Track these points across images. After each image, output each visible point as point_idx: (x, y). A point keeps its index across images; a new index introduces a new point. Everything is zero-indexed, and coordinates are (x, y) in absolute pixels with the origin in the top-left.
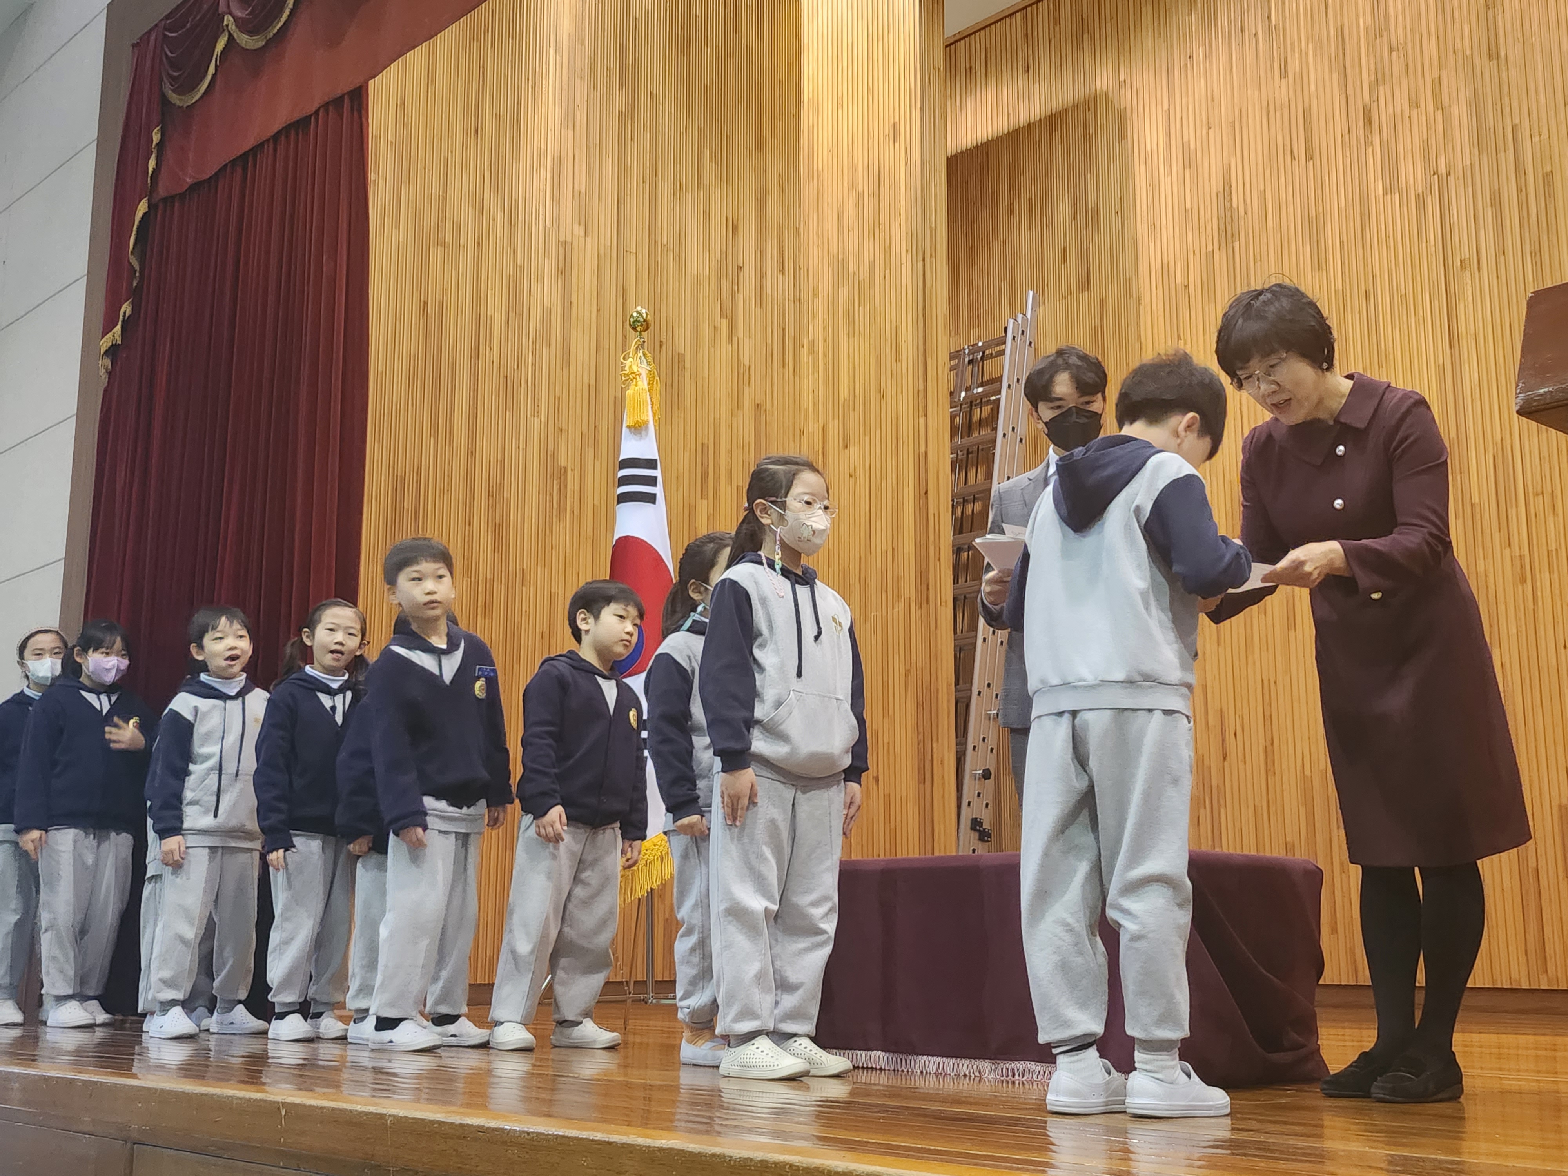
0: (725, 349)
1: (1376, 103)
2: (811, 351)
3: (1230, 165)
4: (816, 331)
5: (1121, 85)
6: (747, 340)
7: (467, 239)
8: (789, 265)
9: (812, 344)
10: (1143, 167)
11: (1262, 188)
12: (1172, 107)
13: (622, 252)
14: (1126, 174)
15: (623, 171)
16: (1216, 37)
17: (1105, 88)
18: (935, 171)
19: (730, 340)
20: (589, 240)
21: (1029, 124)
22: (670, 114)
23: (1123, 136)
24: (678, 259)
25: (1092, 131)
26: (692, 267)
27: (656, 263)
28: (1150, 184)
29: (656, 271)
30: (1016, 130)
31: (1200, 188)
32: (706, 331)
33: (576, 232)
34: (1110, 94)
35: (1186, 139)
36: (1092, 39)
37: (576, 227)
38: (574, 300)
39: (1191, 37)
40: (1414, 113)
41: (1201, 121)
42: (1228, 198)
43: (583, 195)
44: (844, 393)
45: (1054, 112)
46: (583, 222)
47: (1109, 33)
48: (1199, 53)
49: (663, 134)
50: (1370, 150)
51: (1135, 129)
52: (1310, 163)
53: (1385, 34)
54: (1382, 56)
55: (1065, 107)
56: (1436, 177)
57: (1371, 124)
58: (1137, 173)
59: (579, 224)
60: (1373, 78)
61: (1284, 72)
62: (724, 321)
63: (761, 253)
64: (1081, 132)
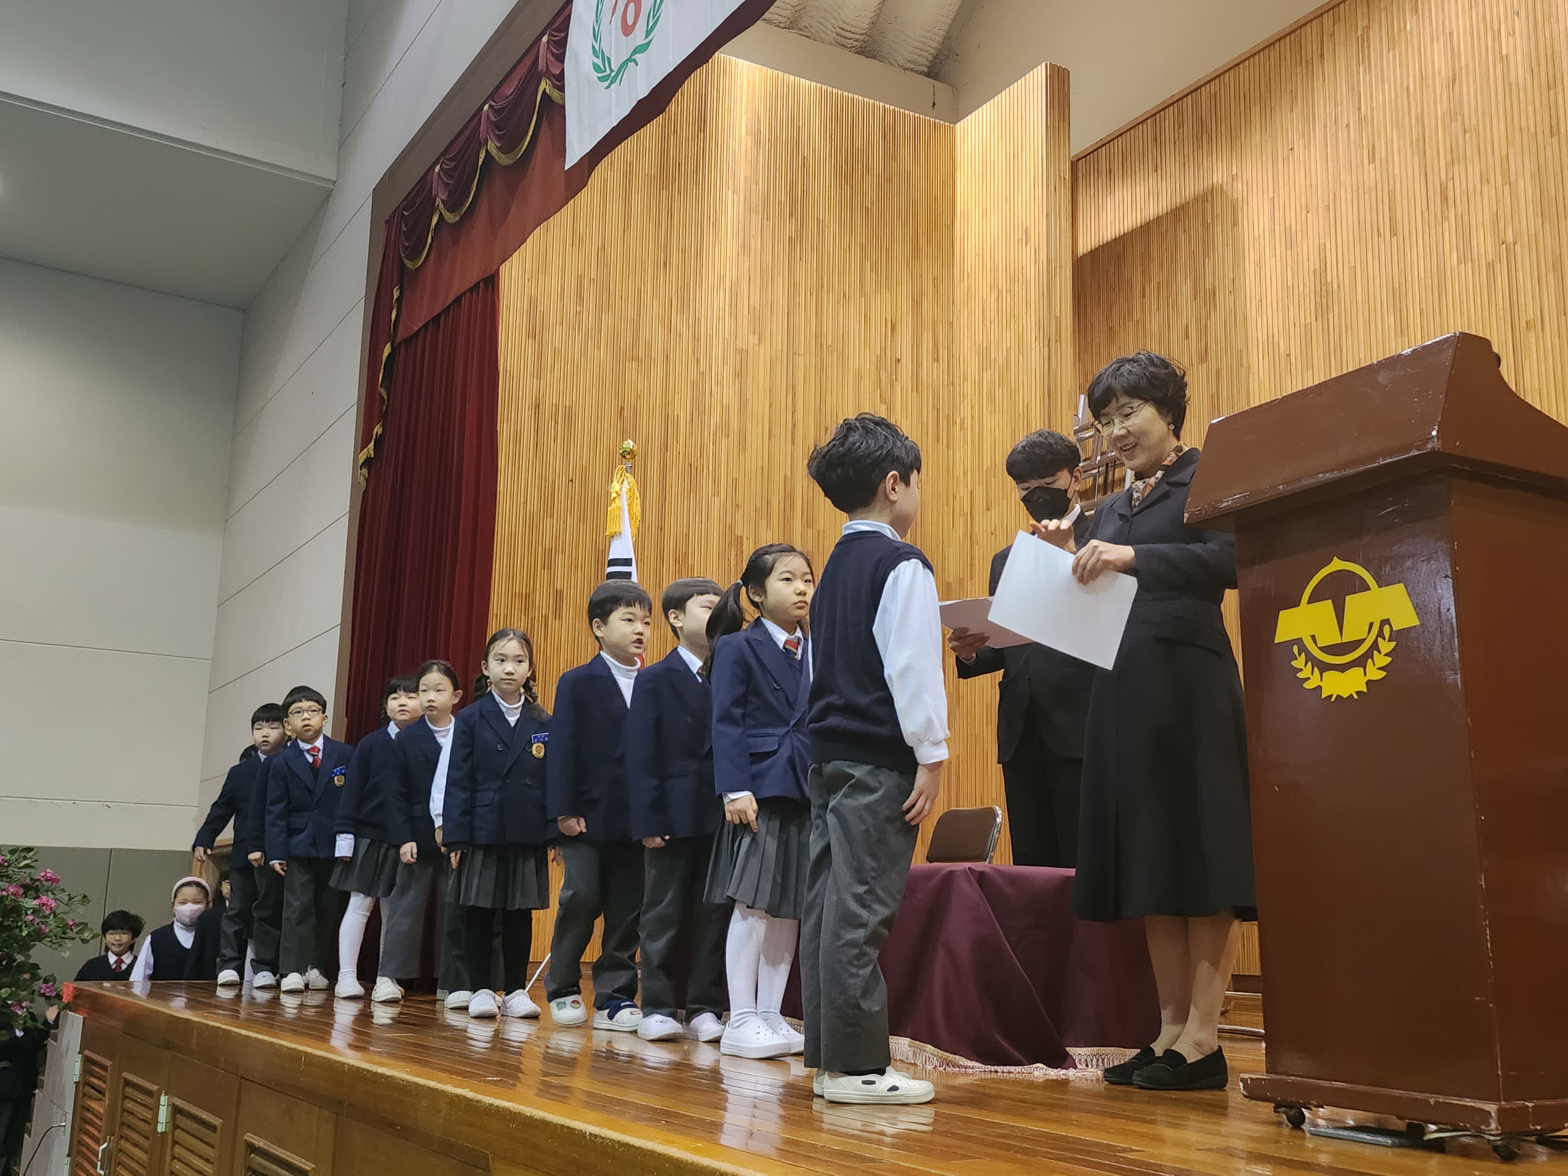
1: (1452, 181)
2: (964, 428)
4: (965, 410)
5: (1234, 178)
7: (657, 353)
8: (943, 354)
9: (963, 421)
10: (1252, 251)
11: (1353, 263)
12: (1276, 195)
13: (792, 354)
14: (1238, 256)
16: (1314, 130)
17: (1220, 182)
18: (1061, 267)
20: (762, 346)
21: (1158, 217)
23: (1235, 224)
24: (842, 357)
25: (1209, 221)
26: (854, 363)
27: (822, 362)
28: (1258, 265)
30: (1147, 223)
31: (1300, 266)
33: (751, 341)
34: (1225, 186)
35: (1287, 222)
36: (1210, 141)
37: (751, 337)
38: (749, 398)
39: (1292, 130)
40: (1485, 188)
41: (1301, 206)
42: (1323, 276)
43: (757, 310)
44: (987, 462)
45: (1178, 206)
46: (757, 333)
47: (1223, 132)
48: (1299, 146)
49: (829, 252)
50: (1446, 224)
51: (1245, 217)
52: (1394, 239)
53: (1459, 117)
54: (1457, 138)
55: (1187, 200)
56: (1504, 245)
57: (1447, 199)
58: (1247, 256)
59: (754, 334)
60: (1449, 158)
61: (1372, 159)
62: (884, 407)
63: (917, 346)
64: (1200, 222)
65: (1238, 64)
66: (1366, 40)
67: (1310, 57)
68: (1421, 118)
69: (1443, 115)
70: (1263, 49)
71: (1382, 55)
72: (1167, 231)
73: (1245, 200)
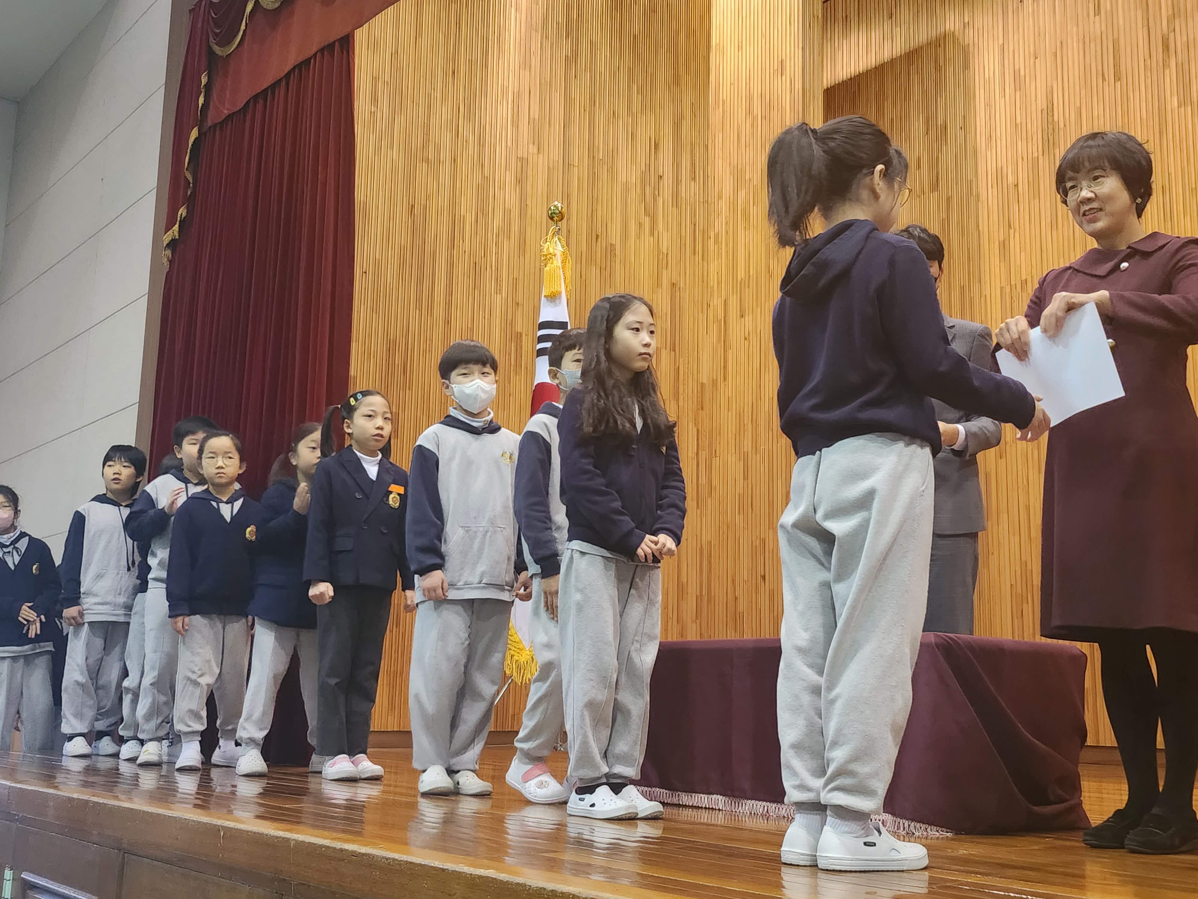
0: (648, 240)
1: (1173, 33)
2: (716, 241)
3: (1052, 87)
4: (719, 226)
5: (965, 26)
6: (665, 234)
7: (446, 155)
8: (699, 174)
9: (717, 236)
10: (982, 91)
11: (1078, 106)
12: (1006, 40)
13: (567, 165)
14: (969, 96)
15: (568, 101)
17: (952, 29)
18: (814, 97)
19: (652, 234)
20: (541, 156)
21: (892, 60)
22: (606, 56)
23: (966, 66)
24: (612, 170)
25: (942, 63)
26: (622, 176)
27: (594, 173)
28: (988, 105)
29: (594, 178)
30: (882, 65)
31: (1028, 106)
32: (633, 227)
33: (531, 150)
34: (957, 33)
35: (1017, 67)
37: (531, 146)
38: (529, 203)
41: (1029, 52)
42: (1050, 114)
43: (536, 122)
44: (741, 274)
45: (911, 49)
46: (536, 143)
49: (600, 73)
50: (1167, 72)
51: (976, 61)
52: (1118, 84)
55: (921, 45)
57: (1168, 50)
58: (977, 96)
59: (534, 144)
60: (1171, 13)
61: (1097, 11)
62: (647, 219)
63: (677, 165)
64: (933, 64)
72: (900, 73)
73: (976, 46)
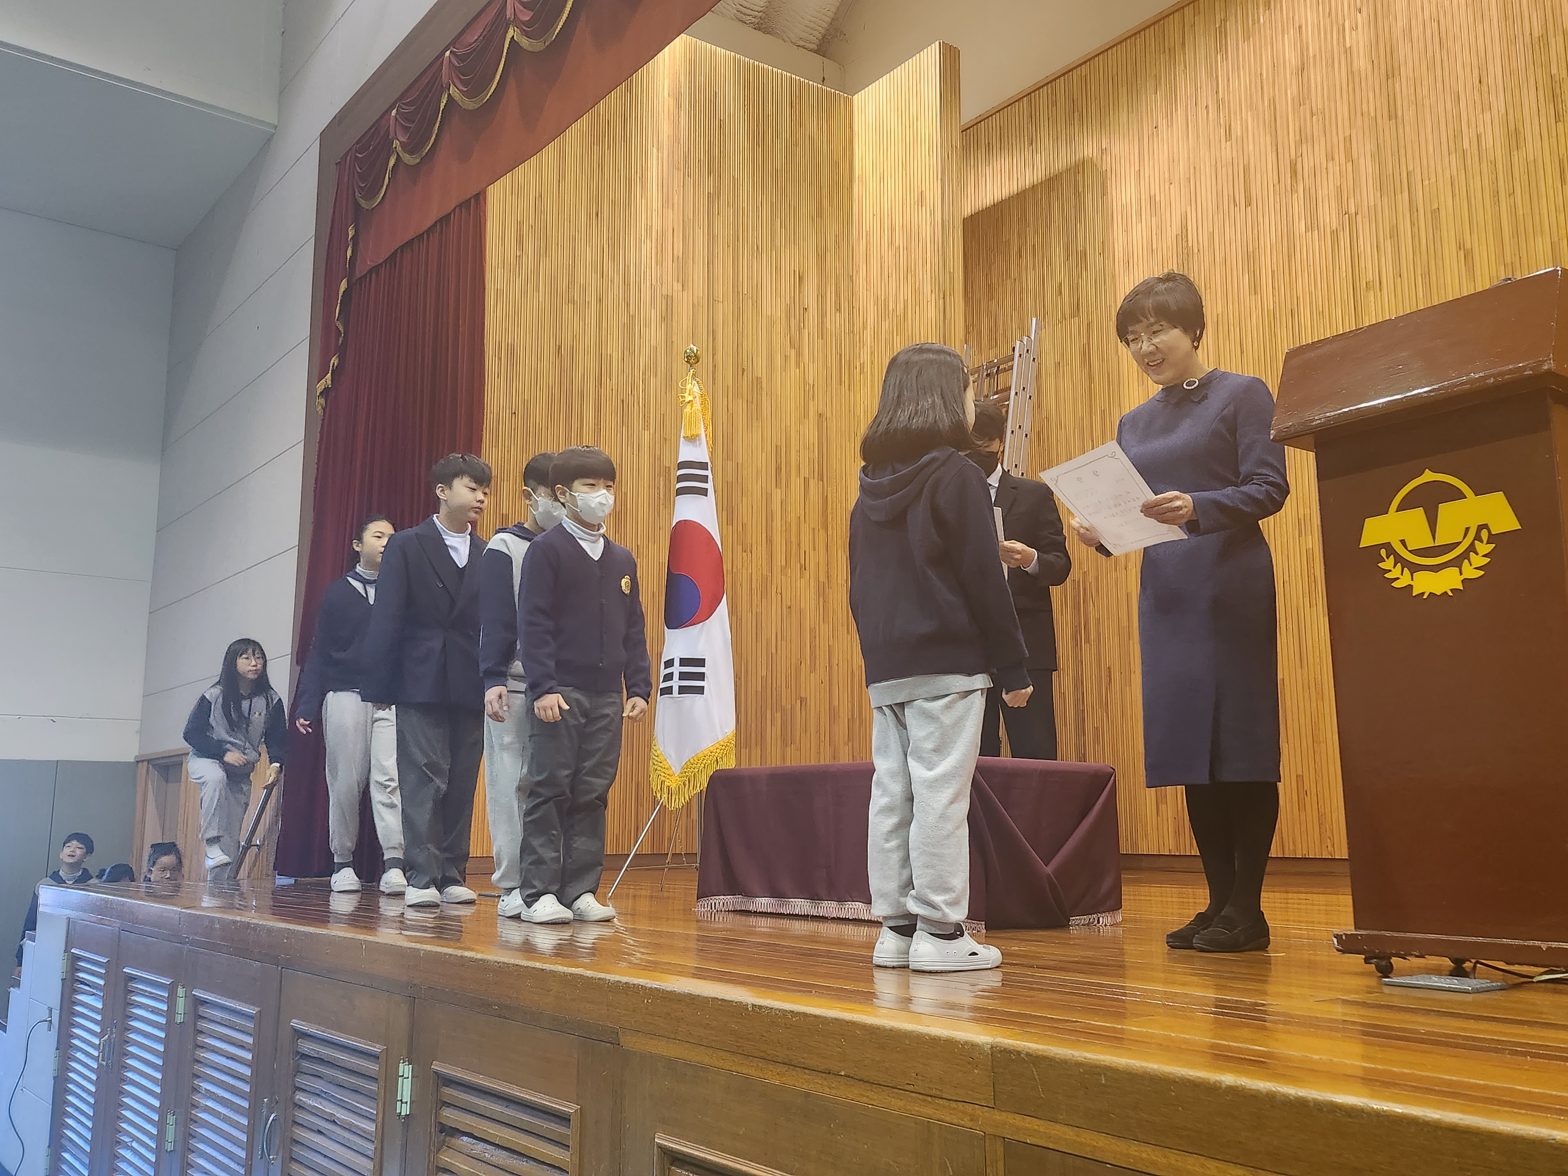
0: (794, 372)
1: (1300, 158)
3: (1186, 213)
5: (1103, 152)
6: (811, 365)
8: (844, 305)
9: (862, 366)
11: (1212, 230)
12: (1142, 168)
13: (712, 300)
14: (1107, 223)
15: (711, 237)
16: (1176, 110)
17: (1091, 156)
18: (953, 227)
19: (798, 365)
20: (685, 293)
21: (1032, 186)
22: (748, 192)
23: (1105, 192)
24: (756, 303)
25: (1081, 189)
26: (766, 309)
27: (739, 308)
28: (1125, 232)
31: (1164, 231)
32: (778, 359)
33: (675, 287)
34: (1095, 159)
35: (1152, 194)
36: (1081, 115)
37: (675, 284)
38: (674, 339)
39: (1157, 111)
40: (1330, 164)
41: (1165, 178)
42: (1185, 239)
45: (1052, 176)
46: (681, 280)
47: (1093, 111)
48: (1163, 124)
50: (1295, 196)
51: (1114, 187)
52: (1249, 208)
53: (1307, 102)
54: (1305, 120)
55: (1060, 171)
56: (1347, 215)
57: (1296, 175)
58: (1115, 222)
59: (678, 281)
60: (1298, 138)
61: (1229, 136)
62: (793, 352)
63: (821, 297)
64: (1072, 191)
65: (1107, 50)
66: (1223, 30)
67: (1172, 45)
68: (1273, 102)
69: (1293, 99)
70: (1130, 37)
71: (1237, 45)
72: (1041, 199)
73: (1114, 172)
